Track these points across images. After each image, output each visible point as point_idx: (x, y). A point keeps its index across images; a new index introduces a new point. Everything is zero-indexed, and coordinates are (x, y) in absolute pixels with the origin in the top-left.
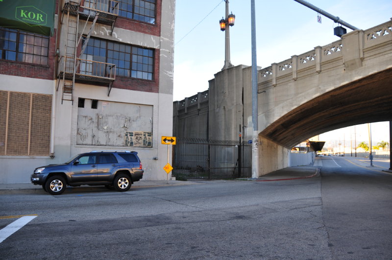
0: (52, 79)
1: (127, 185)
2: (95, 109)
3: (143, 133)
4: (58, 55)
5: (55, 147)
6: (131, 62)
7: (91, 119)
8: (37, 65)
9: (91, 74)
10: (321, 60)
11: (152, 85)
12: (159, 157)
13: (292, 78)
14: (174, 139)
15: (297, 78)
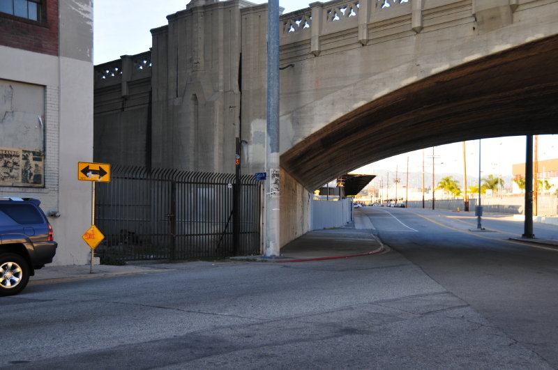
1: (17, 280)
3: (21, 153)
10: (423, 5)
12: (61, 212)
13: (355, 40)
14: (106, 168)
15: (368, 41)
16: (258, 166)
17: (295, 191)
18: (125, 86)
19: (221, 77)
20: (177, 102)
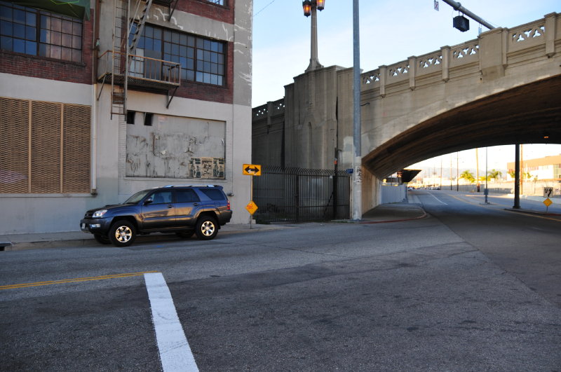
0: (90, 83)
1: (212, 231)
2: (149, 127)
3: (213, 160)
4: (97, 49)
5: (97, 179)
6: (195, 60)
7: (144, 140)
8: (69, 63)
9: (142, 76)
10: (449, 65)
11: (224, 92)
12: (234, 193)
13: (407, 87)
14: (259, 167)
15: (415, 87)
16: (348, 165)
17: (371, 180)
18: (269, 120)
19: (325, 112)
20: (299, 127)
